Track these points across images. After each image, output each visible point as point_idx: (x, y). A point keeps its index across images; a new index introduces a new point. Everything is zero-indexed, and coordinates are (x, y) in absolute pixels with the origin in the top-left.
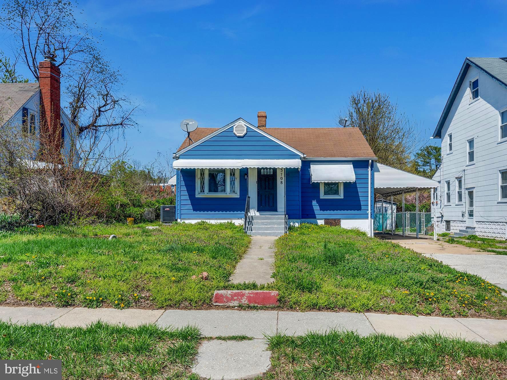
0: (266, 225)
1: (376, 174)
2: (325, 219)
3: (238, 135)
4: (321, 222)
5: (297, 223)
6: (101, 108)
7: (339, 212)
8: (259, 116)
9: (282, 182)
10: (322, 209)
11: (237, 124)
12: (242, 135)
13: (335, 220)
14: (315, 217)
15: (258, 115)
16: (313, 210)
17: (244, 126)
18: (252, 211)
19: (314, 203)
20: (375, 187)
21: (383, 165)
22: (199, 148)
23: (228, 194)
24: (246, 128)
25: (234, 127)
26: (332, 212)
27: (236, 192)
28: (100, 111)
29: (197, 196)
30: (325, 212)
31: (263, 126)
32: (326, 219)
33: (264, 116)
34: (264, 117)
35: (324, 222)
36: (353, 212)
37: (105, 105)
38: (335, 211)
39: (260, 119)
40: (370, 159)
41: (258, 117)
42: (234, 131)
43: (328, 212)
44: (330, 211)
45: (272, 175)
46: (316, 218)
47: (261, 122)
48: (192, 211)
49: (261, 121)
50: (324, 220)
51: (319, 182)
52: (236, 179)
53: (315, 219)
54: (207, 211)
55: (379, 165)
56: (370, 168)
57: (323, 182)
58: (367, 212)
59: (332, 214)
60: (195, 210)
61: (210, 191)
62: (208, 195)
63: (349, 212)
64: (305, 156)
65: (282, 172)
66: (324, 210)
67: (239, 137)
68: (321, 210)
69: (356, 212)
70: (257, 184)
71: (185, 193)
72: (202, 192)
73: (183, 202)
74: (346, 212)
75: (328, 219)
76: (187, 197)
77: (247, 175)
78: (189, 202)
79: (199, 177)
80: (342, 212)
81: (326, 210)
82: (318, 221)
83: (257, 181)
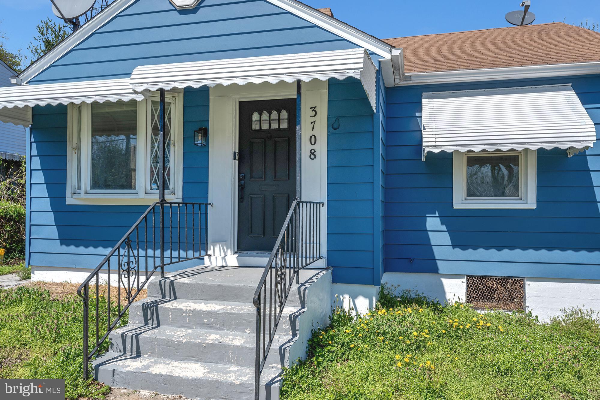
2: (467, 275)
3: (179, 4)
5: (365, 296)
7: (518, 254)
10: (459, 243)
12: (191, 2)
13: (503, 280)
14: (434, 270)
16: (428, 247)
18: (217, 249)
19: (433, 222)
23: (142, 195)
26: (493, 254)
27: (174, 188)
29: (70, 200)
30: (470, 253)
32: (472, 277)
35: (465, 284)
36: (569, 255)
38: (506, 251)
44: (487, 249)
45: (286, 130)
46: (437, 272)
48: (57, 246)
50: (464, 280)
51: (449, 150)
52: (174, 145)
53: (435, 275)
57: (463, 150)
59: (495, 262)
60: (64, 240)
61: (95, 184)
63: (557, 255)
64: (396, 52)
65: (314, 119)
66: (464, 247)
67: (183, 11)
68: (454, 246)
70: (237, 162)
71: (41, 191)
72: (79, 188)
73: (37, 219)
74: (543, 255)
75: (478, 277)
76: (46, 204)
77: (205, 132)
78: (50, 218)
79: (75, 145)
80: (531, 254)
81: (475, 248)
82: (446, 282)
83: (235, 153)
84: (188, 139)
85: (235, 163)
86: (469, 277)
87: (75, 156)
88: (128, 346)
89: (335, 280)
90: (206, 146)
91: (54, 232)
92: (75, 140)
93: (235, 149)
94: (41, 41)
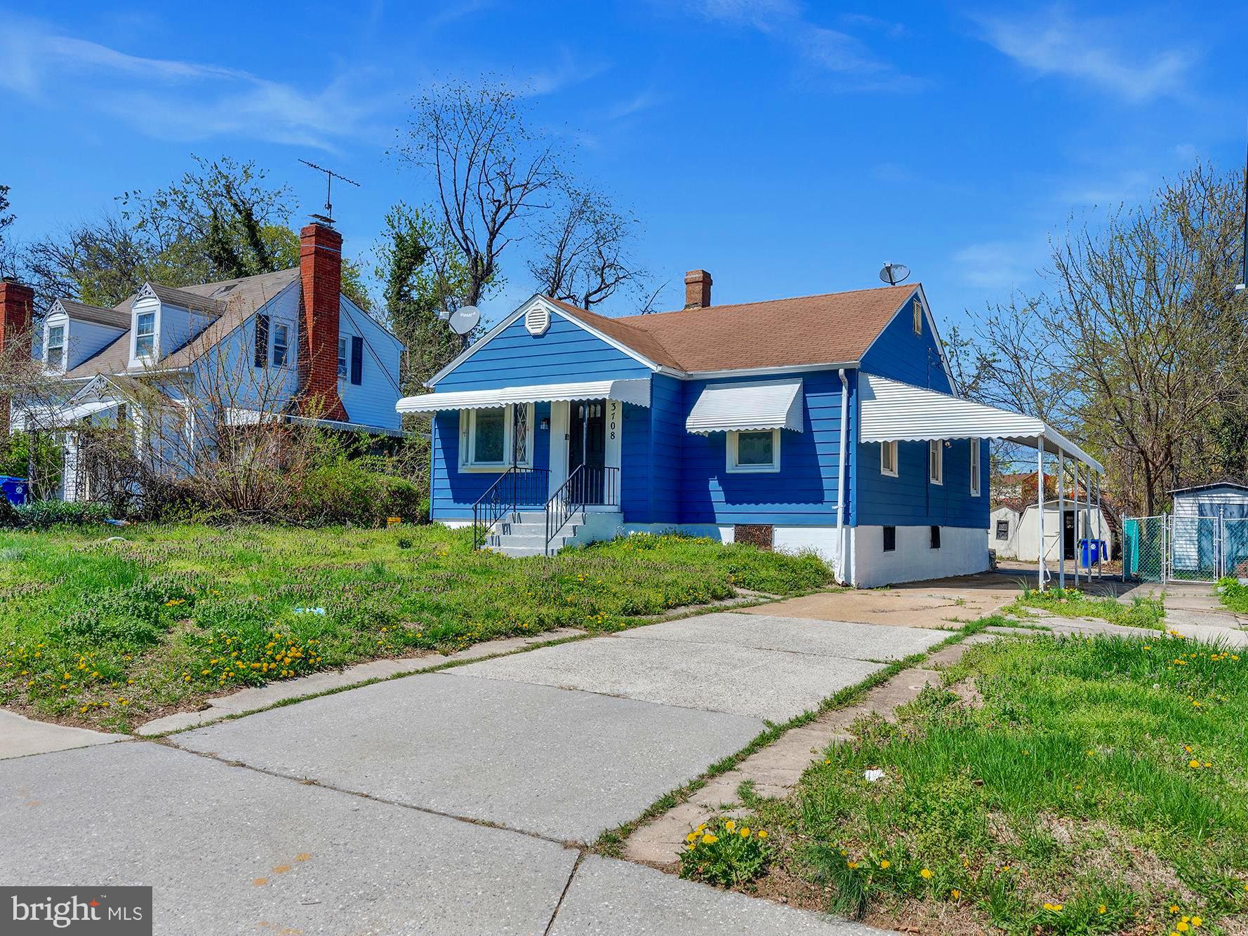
0: (535, 533)
1: (866, 405)
2: (735, 524)
3: (533, 331)
4: (727, 535)
6: (590, 295)
7: (768, 507)
8: (688, 281)
9: (613, 435)
10: (730, 500)
11: (531, 308)
12: (539, 331)
13: (759, 527)
14: (713, 521)
15: (686, 280)
16: (709, 503)
17: (543, 310)
19: (714, 484)
20: (863, 441)
21: (883, 381)
22: (467, 367)
23: (507, 465)
24: (546, 313)
25: (527, 315)
26: (752, 507)
27: (528, 460)
28: (587, 302)
29: (460, 471)
30: (738, 507)
31: (696, 304)
32: (739, 525)
33: (697, 280)
34: (698, 282)
35: (734, 531)
36: (802, 507)
37: (600, 290)
38: (761, 505)
39: (691, 287)
40: (841, 366)
41: (687, 284)
42: (527, 325)
43: (745, 507)
44: (748, 504)
45: (599, 418)
46: (715, 523)
47: (693, 295)
48: (451, 504)
49: (693, 293)
50: (734, 528)
52: (528, 430)
53: (715, 525)
54: (465, 503)
55: (873, 381)
56: (845, 391)
57: (734, 429)
58: (835, 508)
59: (753, 513)
60: (457, 499)
61: (478, 459)
62: (472, 466)
63: (794, 507)
65: (614, 412)
66: (734, 503)
67: (536, 336)
68: (727, 501)
69: (811, 507)
70: (569, 441)
71: (442, 464)
72: (467, 461)
73: (438, 484)
74: (786, 507)
75: (742, 525)
76: (444, 474)
77: (548, 421)
78: (447, 483)
79: (464, 430)
80: (777, 507)
81: (741, 503)
82: (721, 529)
83: (566, 435)
84: (537, 425)
85: (567, 442)
86: (737, 525)
87: (465, 438)
88: (494, 542)
89: (626, 520)
90: (548, 431)
91: (449, 494)
92: (465, 427)
93: (567, 432)
94: (391, 237)
